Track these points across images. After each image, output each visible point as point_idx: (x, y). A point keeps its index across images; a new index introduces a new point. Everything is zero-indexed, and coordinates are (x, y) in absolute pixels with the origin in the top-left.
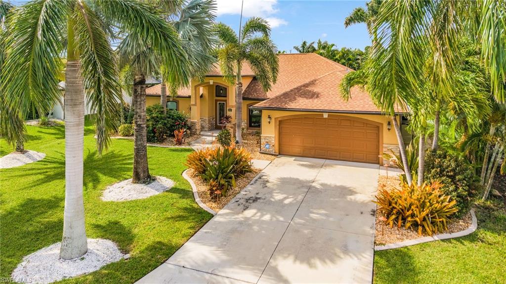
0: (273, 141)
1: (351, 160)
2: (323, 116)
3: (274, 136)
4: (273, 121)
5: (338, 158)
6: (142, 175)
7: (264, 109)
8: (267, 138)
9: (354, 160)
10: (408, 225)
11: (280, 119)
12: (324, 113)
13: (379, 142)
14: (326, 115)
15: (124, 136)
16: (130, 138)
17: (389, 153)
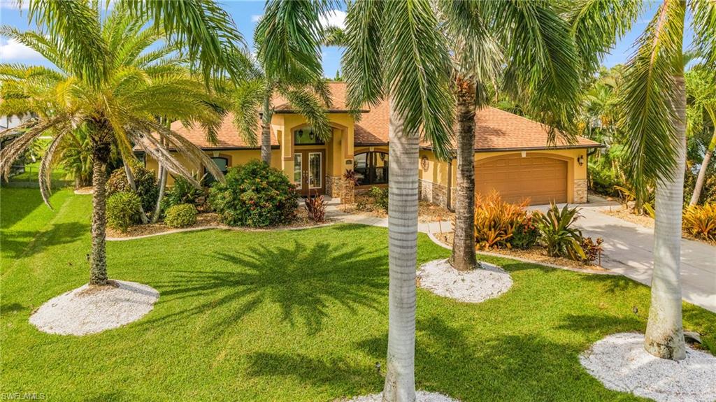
2: (521, 155)
12: (522, 152)
13: (566, 178)
14: (524, 154)
15: (182, 227)
16: (197, 229)
17: (580, 189)
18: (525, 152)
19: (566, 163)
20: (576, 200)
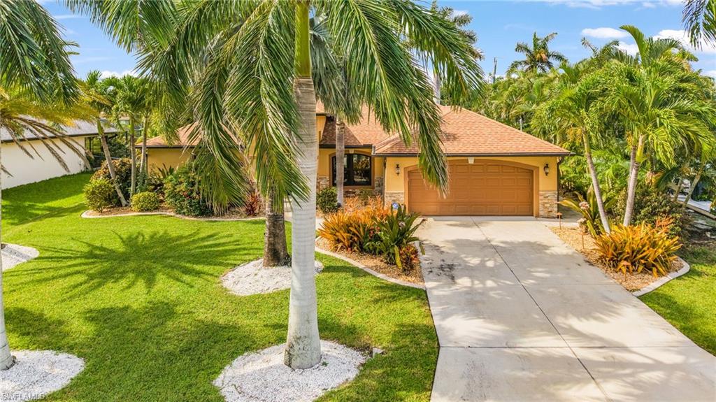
0: (403, 199)
1: (499, 214)
2: (468, 162)
3: (403, 191)
4: (401, 171)
5: (484, 213)
6: (282, 253)
7: (389, 156)
8: (394, 195)
9: (504, 213)
10: (641, 268)
11: (409, 169)
12: (469, 158)
13: (532, 189)
14: (471, 161)
15: (142, 211)
16: (155, 213)
17: (546, 201)
18: (473, 158)
19: (531, 172)
20: (541, 213)
